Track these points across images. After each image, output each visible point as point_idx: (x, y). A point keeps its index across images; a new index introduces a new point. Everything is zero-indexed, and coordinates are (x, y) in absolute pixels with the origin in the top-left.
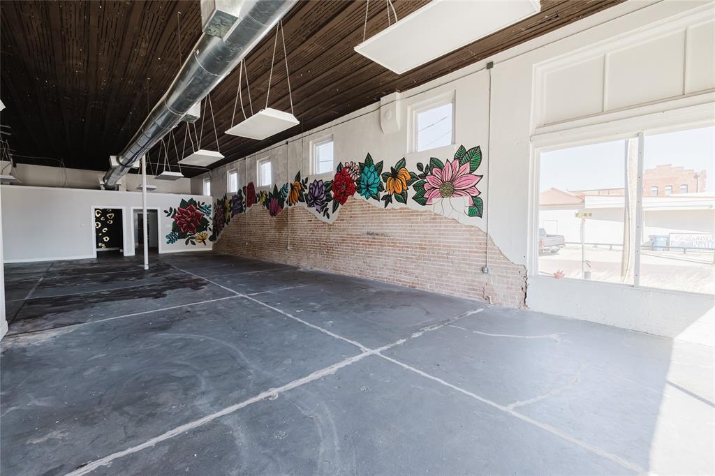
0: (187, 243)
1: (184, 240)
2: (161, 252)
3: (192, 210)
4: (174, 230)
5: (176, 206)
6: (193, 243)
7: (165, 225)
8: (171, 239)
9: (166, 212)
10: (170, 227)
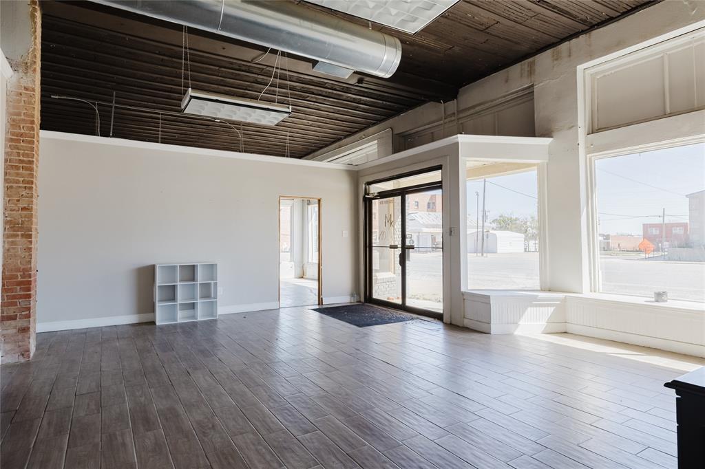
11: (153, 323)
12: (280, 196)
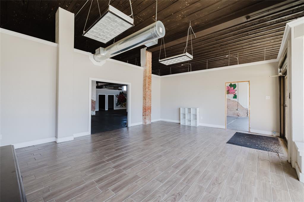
0: (121, 106)
1: (120, 105)
2: (114, 109)
3: (122, 95)
4: (118, 102)
5: (119, 94)
6: (122, 106)
7: (115, 100)
8: (117, 105)
9: (116, 96)
10: (117, 101)
11: (180, 123)
12: (226, 83)
